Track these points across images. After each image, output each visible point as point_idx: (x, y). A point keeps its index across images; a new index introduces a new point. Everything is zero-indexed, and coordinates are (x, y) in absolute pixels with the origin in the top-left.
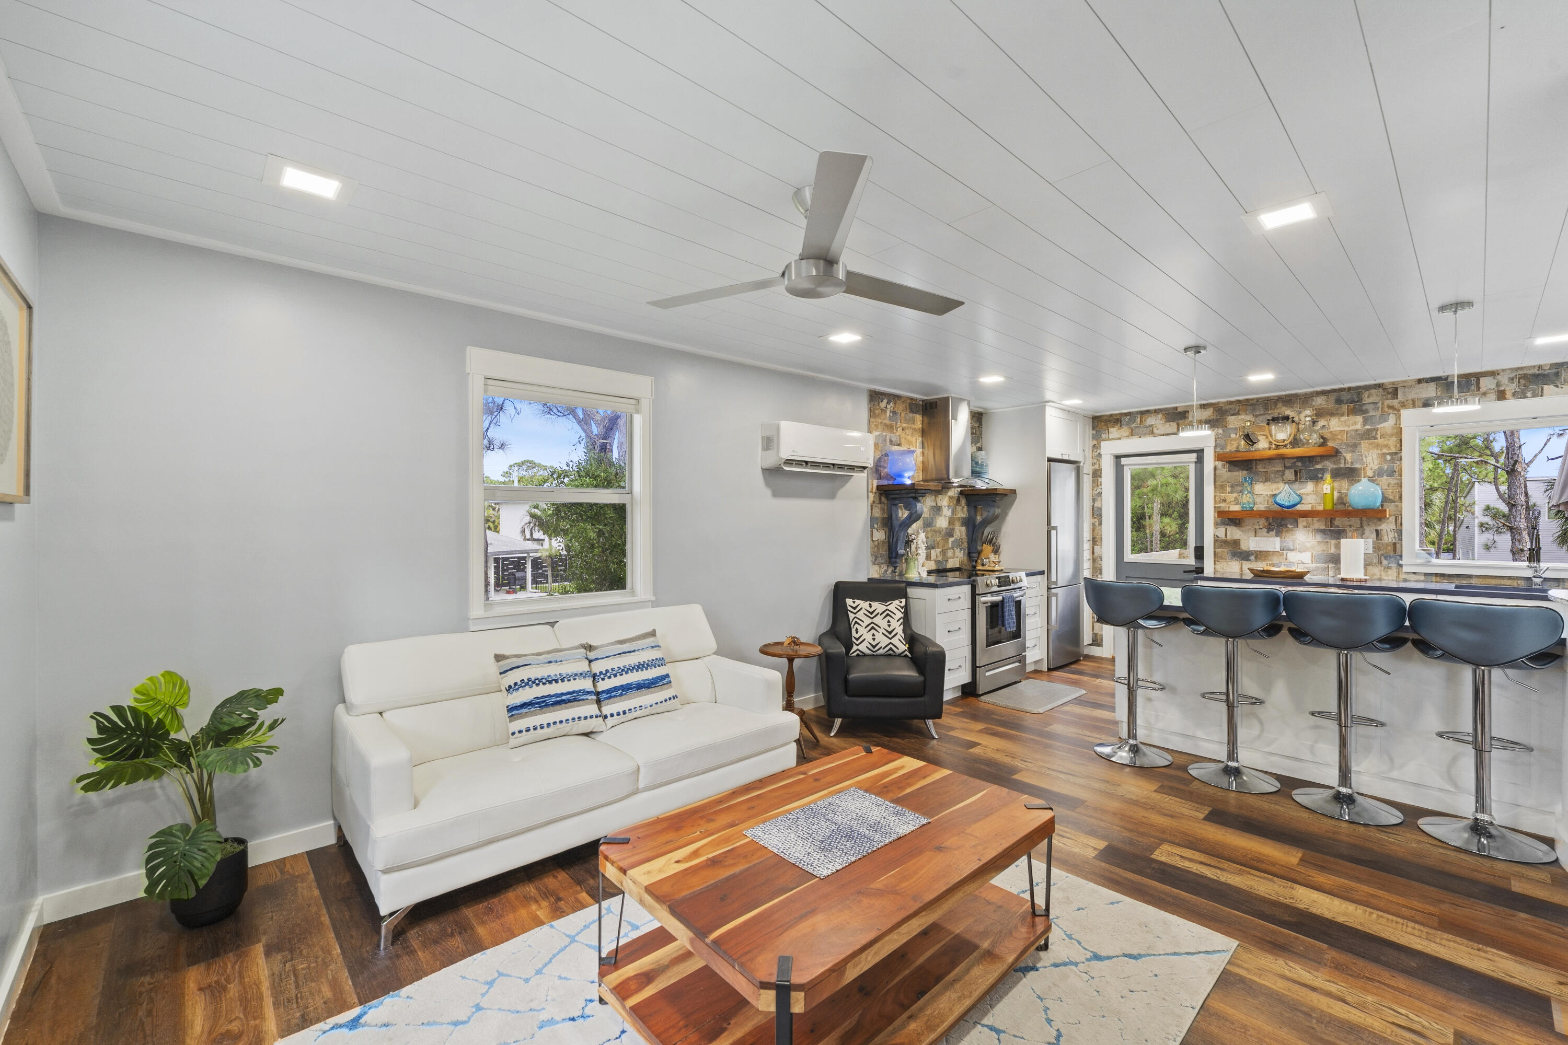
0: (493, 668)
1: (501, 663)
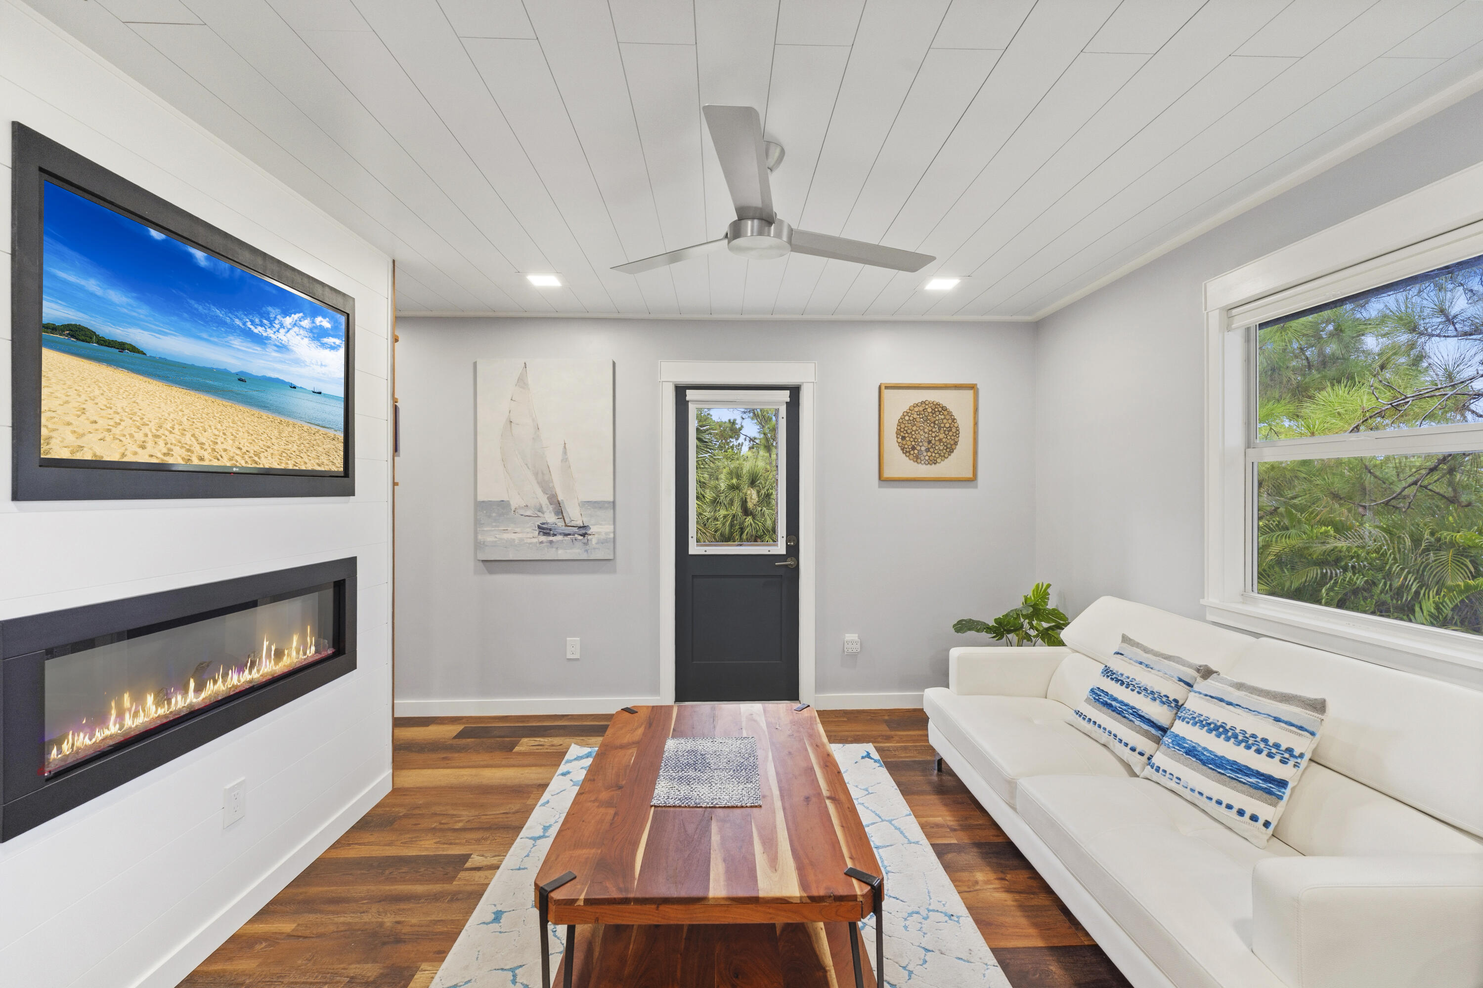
0: (1117, 644)
1: (1125, 645)
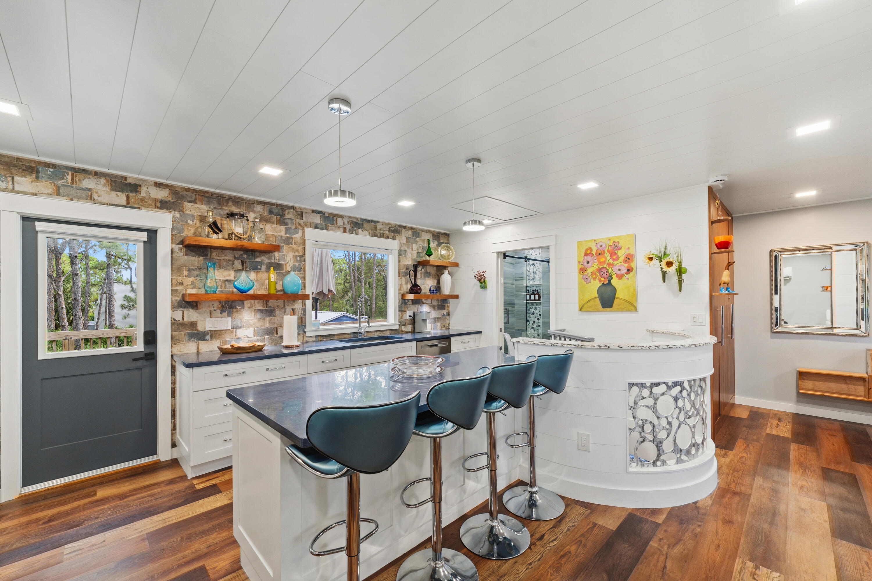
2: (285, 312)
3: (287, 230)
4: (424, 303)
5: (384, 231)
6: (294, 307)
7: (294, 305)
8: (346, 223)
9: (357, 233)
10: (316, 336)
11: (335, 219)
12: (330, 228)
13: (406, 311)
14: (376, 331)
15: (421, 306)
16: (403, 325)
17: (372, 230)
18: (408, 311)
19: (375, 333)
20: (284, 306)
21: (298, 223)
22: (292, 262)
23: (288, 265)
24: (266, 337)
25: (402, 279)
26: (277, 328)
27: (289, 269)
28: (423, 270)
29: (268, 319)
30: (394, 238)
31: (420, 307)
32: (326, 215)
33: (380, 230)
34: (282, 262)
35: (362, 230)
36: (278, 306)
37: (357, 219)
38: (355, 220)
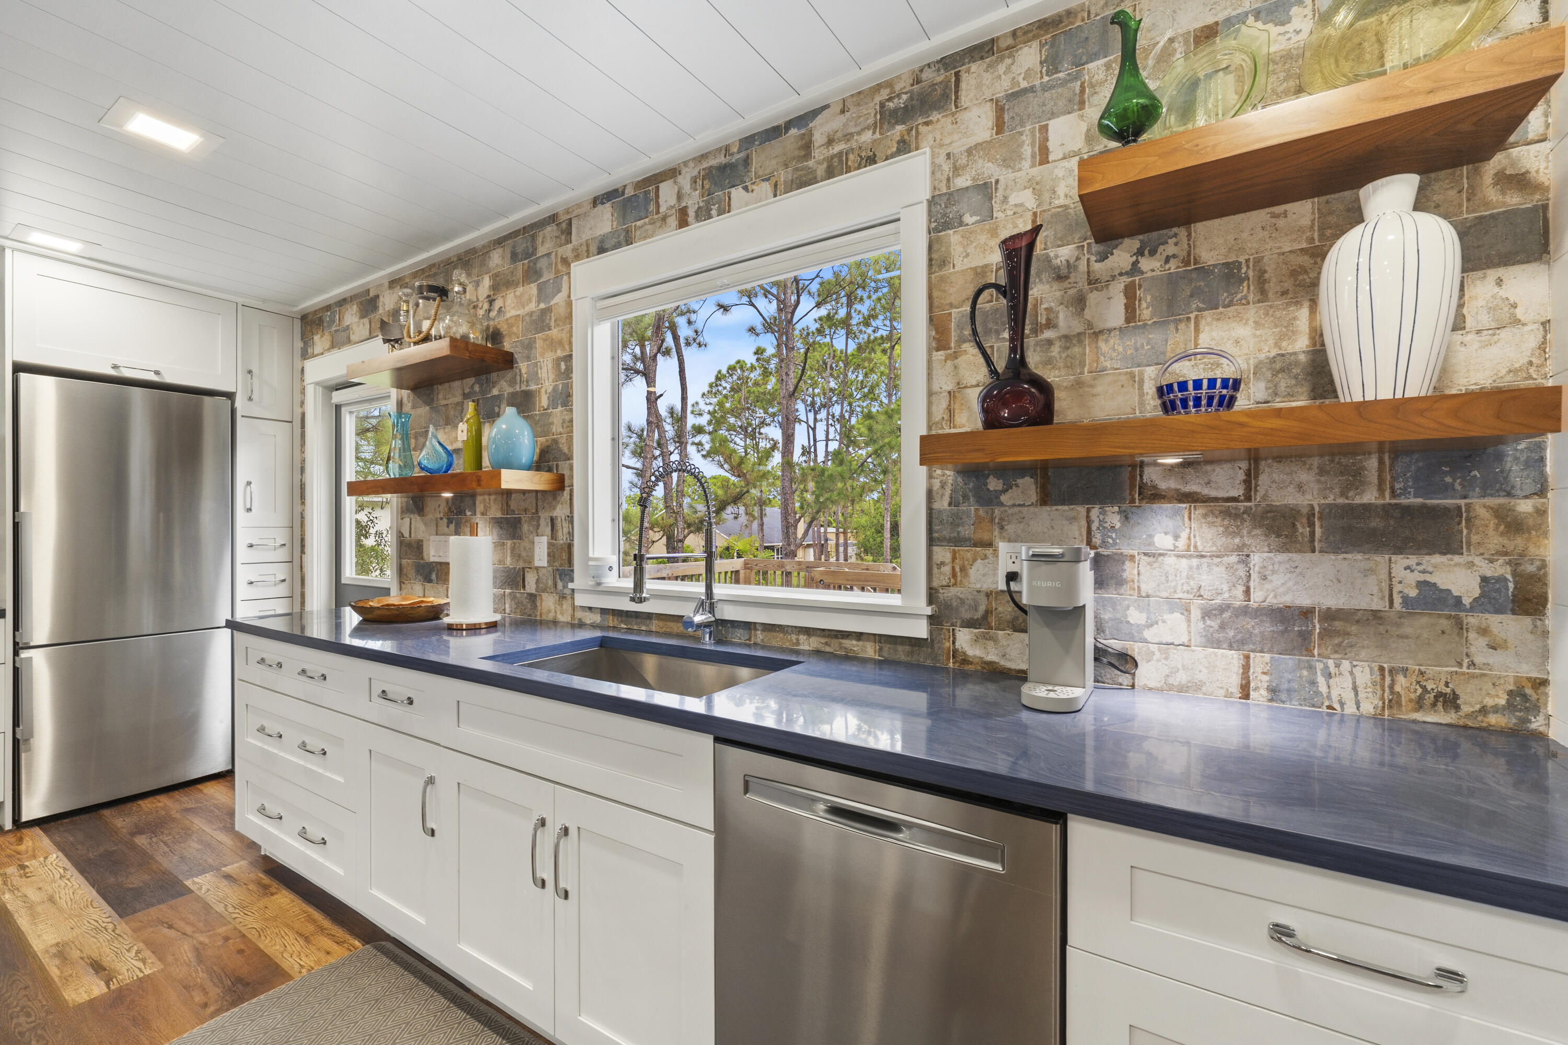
2: (538, 526)
3: (542, 294)
4: (1154, 496)
5: (848, 137)
6: (555, 514)
7: (554, 508)
8: (687, 188)
9: (724, 209)
10: (604, 611)
11: (652, 195)
12: (638, 233)
13: (990, 544)
14: (808, 631)
15: (1126, 517)
16: (970, 624)
17: (786, 166)
18: (1003, 547)
19: (802, 638)
20: (537, 511)
21: (562, 258)
22: (551, 380)
23: (543, 391)
24: (508, 591)
25: (962, 360)
26: (523, 568)
27: (545, 402)
28: (1146, 264)
29: (509, 543)
30: (904, 147)
31: (1114, 519)
32: (629, 192)
33: (830, 142)
34: (533, 387)
35: (746, 189)
36: (526, 510)
37: (727, 150)
38: (721, 160)
